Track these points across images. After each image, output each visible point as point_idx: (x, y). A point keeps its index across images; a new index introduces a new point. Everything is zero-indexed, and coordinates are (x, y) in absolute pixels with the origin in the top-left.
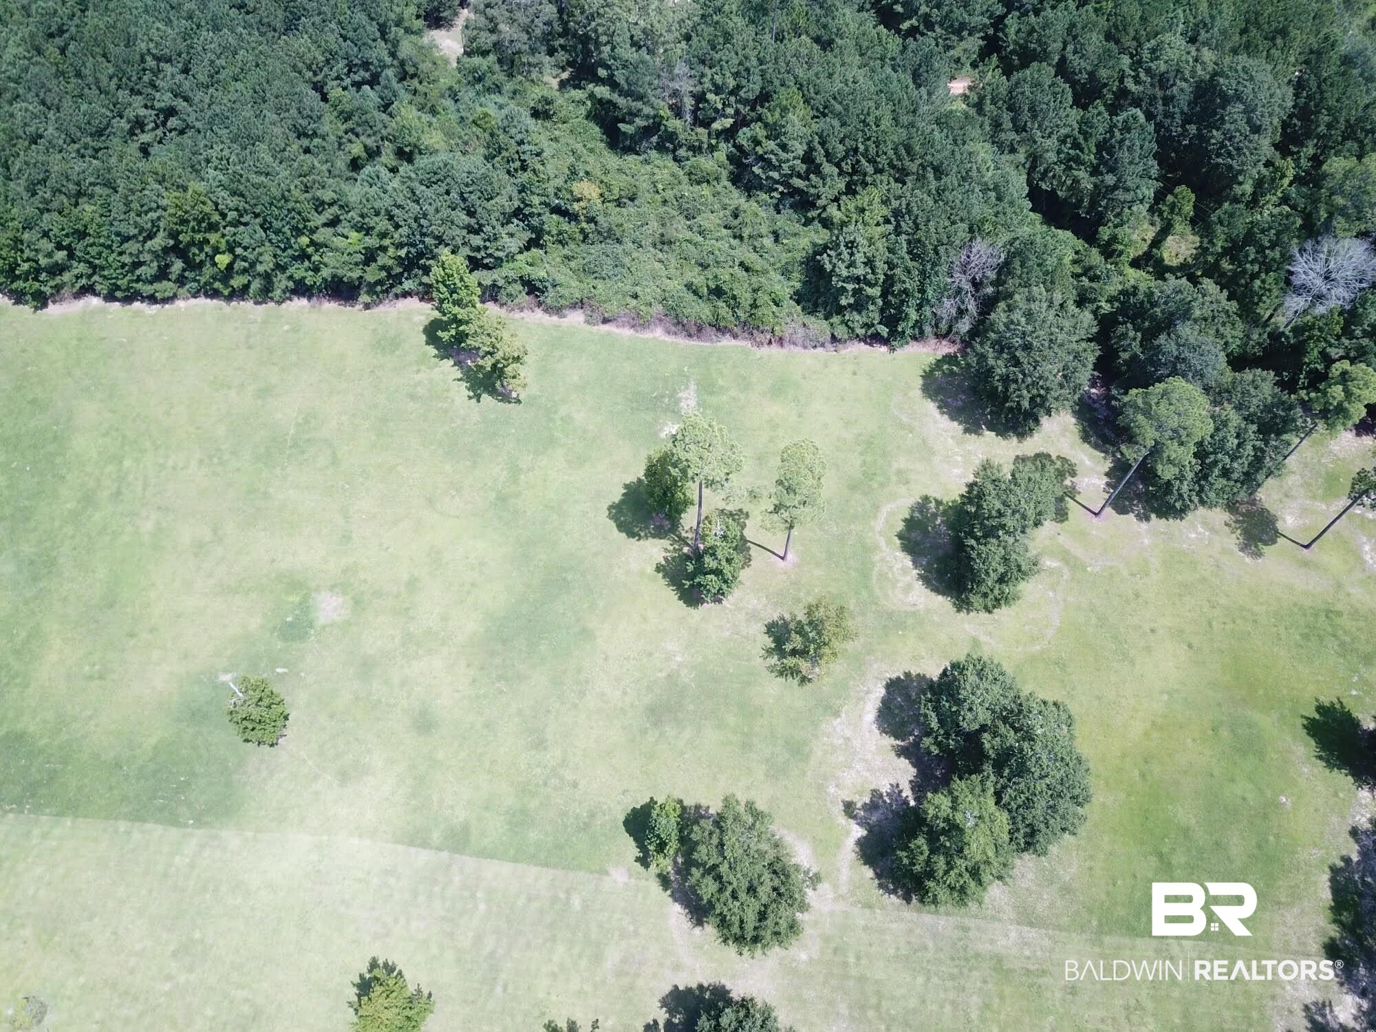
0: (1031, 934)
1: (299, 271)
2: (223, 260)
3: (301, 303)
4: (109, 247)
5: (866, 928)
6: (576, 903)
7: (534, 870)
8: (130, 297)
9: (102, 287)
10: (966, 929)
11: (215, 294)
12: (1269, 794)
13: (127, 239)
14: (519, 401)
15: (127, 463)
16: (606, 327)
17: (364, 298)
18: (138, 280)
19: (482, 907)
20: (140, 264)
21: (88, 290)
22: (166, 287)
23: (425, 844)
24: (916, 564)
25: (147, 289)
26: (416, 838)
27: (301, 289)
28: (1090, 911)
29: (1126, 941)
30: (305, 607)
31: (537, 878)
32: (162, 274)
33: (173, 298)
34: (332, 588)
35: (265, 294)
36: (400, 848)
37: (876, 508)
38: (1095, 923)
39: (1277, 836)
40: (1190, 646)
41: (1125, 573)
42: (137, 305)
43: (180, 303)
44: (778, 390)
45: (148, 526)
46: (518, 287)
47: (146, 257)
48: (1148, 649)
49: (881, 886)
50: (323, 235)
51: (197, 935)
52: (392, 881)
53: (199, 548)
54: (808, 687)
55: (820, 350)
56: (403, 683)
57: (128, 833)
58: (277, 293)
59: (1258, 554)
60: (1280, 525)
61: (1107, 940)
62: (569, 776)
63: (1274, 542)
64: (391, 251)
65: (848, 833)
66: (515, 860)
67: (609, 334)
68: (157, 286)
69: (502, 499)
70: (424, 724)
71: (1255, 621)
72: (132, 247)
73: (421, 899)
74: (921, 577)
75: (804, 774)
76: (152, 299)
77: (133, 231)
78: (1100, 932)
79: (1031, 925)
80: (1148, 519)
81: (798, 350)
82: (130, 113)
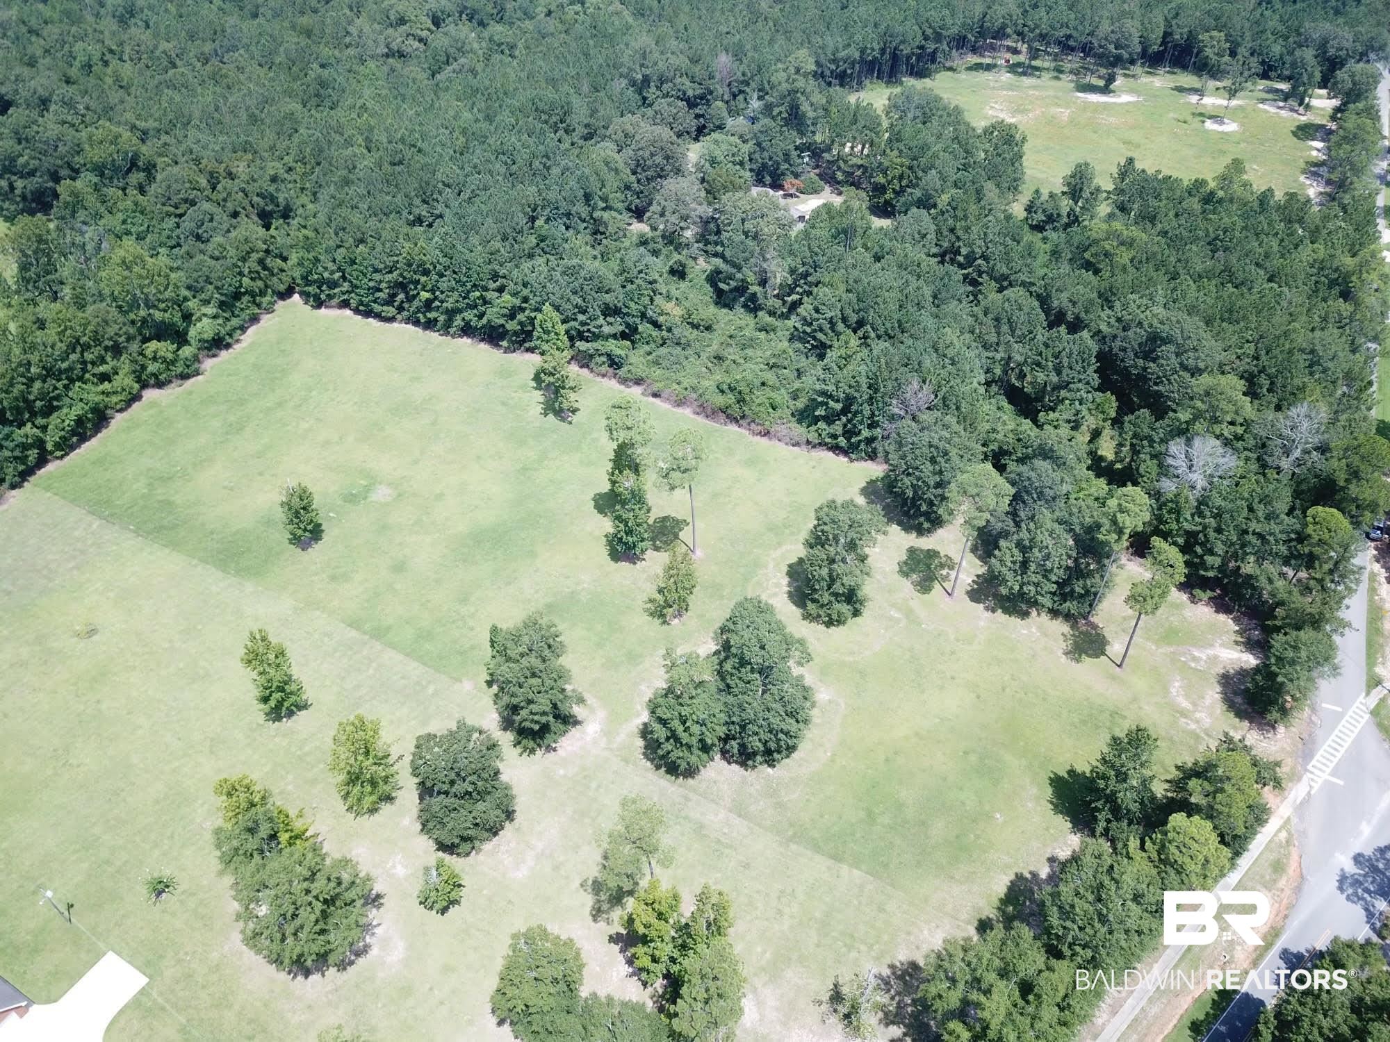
0: (736, 821)
1: (469, 315)
2: (425, 295)
3: (466, 341)
4: (365, 275)
5: (615, 772)
6: (431, 690)
7: (415, 664)
8: (368, 314)
9: (353, 303)
10: (687, 799)
11: (417, 323)
12: (987, 808)
13: (376, 271)
14: (570, 423)
15: (314, 393)
16: (654, 400)
17: (505, 343)
18: (375, 301)
19: (371, 671)
20: (380, 290)
21: (345, 304)
22: (390, 311)
23: (358, 629)
24: (789, 585)
25: (377, 308)
26: (354, 624)
27: (467, 330)
28: (791, 825)
29: (809, 852)
30: (368, 489)
31: (415, 669)
32: (389, 302)
33: (391, 320)
34: (389, 485)
35: (446, 329)
36: (342, 625)
37: (780, 544)
38: (790, 833)
39: (977, 837)
40: (978, 697)
41: (952, 637)
42: (371, 320)
43: (395, 325)
44: (751, 462)
45: (306, 426)
46: (604, 359)
47: (383, 285)
48: (942, 688)
49: (644, 754)
50: (490, 295)
51: (200, 627)
52: (326, 639)
53: (327, 443)
54: (665, 627)
55: (796, 448)
56: (400, 544)
57: (195, 566)
58: (452, 330)
59: (1078, 661)
60: (1108, 649)
61: (793, 847)
62: (471, 623)
63: (1097, 657)
64: (527, 312)
65: (638, 715)
66: (407, 655)
67: (653, 404)
68: (385, 308)
69: (525, 469)
70: (399, 568)
71: (1044, 699)
72: (377, 277)
73: (338, 654)
74: (790, 593)
75: (630, 672)
76: (378, 316)
77: (382, 266)
78: (790, 840)
79: (740, 816)
80: (993, 611)
81: (781, 445)
82: (416, 211)
